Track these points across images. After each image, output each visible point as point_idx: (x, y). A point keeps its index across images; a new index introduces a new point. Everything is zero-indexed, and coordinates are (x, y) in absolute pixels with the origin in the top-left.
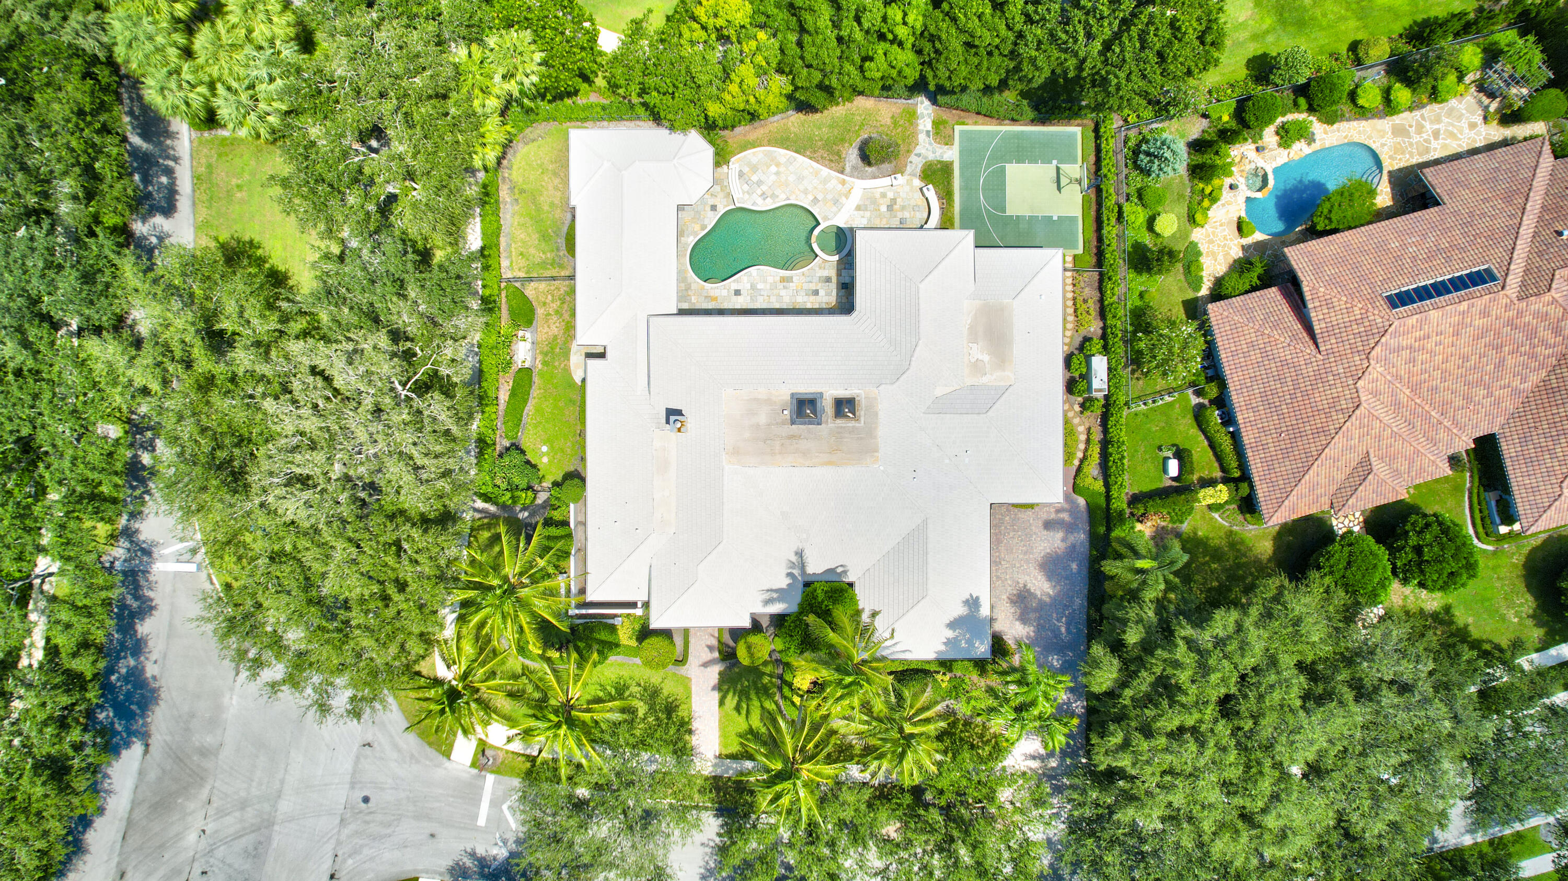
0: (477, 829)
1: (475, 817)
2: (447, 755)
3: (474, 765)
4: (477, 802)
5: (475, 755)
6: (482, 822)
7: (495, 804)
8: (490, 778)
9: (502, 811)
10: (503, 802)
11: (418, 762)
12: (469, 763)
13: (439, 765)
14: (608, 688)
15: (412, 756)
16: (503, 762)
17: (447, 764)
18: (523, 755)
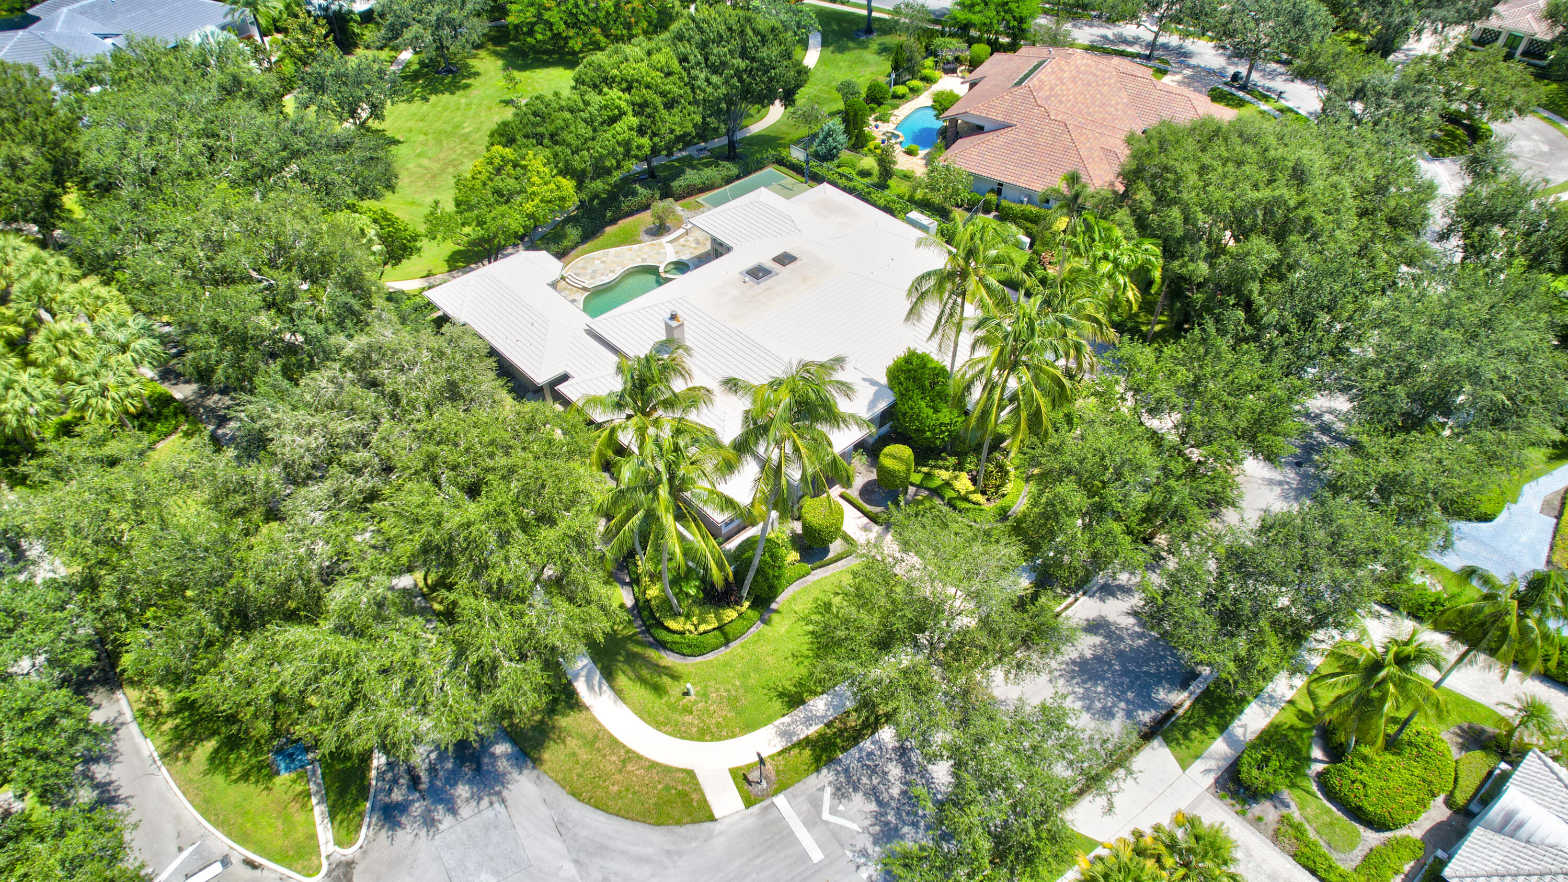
0: (819, 868)
1: (805, 856)
2: (712, 819)
3: (749, 803)
4: (788, 837)
5: (740, 789)
6: (817, 855)
7: (813, 821)
8: (780, 801)
9: (827, 823)
10: (819, 813)
11: (680, 854)
12: (740, 805)
13: (710, 836)
14: (814, 617)
15: (668, 853)
16: (778, 773)
17: (717, 827)
18: (794, 746)
